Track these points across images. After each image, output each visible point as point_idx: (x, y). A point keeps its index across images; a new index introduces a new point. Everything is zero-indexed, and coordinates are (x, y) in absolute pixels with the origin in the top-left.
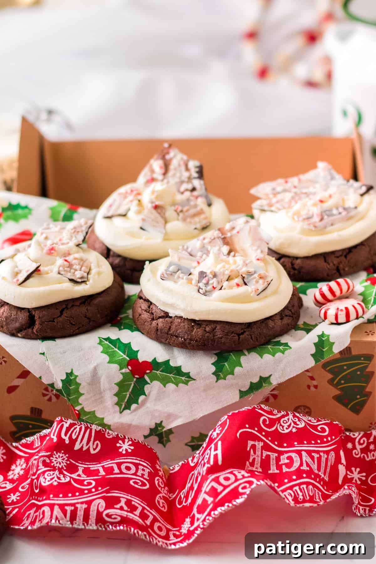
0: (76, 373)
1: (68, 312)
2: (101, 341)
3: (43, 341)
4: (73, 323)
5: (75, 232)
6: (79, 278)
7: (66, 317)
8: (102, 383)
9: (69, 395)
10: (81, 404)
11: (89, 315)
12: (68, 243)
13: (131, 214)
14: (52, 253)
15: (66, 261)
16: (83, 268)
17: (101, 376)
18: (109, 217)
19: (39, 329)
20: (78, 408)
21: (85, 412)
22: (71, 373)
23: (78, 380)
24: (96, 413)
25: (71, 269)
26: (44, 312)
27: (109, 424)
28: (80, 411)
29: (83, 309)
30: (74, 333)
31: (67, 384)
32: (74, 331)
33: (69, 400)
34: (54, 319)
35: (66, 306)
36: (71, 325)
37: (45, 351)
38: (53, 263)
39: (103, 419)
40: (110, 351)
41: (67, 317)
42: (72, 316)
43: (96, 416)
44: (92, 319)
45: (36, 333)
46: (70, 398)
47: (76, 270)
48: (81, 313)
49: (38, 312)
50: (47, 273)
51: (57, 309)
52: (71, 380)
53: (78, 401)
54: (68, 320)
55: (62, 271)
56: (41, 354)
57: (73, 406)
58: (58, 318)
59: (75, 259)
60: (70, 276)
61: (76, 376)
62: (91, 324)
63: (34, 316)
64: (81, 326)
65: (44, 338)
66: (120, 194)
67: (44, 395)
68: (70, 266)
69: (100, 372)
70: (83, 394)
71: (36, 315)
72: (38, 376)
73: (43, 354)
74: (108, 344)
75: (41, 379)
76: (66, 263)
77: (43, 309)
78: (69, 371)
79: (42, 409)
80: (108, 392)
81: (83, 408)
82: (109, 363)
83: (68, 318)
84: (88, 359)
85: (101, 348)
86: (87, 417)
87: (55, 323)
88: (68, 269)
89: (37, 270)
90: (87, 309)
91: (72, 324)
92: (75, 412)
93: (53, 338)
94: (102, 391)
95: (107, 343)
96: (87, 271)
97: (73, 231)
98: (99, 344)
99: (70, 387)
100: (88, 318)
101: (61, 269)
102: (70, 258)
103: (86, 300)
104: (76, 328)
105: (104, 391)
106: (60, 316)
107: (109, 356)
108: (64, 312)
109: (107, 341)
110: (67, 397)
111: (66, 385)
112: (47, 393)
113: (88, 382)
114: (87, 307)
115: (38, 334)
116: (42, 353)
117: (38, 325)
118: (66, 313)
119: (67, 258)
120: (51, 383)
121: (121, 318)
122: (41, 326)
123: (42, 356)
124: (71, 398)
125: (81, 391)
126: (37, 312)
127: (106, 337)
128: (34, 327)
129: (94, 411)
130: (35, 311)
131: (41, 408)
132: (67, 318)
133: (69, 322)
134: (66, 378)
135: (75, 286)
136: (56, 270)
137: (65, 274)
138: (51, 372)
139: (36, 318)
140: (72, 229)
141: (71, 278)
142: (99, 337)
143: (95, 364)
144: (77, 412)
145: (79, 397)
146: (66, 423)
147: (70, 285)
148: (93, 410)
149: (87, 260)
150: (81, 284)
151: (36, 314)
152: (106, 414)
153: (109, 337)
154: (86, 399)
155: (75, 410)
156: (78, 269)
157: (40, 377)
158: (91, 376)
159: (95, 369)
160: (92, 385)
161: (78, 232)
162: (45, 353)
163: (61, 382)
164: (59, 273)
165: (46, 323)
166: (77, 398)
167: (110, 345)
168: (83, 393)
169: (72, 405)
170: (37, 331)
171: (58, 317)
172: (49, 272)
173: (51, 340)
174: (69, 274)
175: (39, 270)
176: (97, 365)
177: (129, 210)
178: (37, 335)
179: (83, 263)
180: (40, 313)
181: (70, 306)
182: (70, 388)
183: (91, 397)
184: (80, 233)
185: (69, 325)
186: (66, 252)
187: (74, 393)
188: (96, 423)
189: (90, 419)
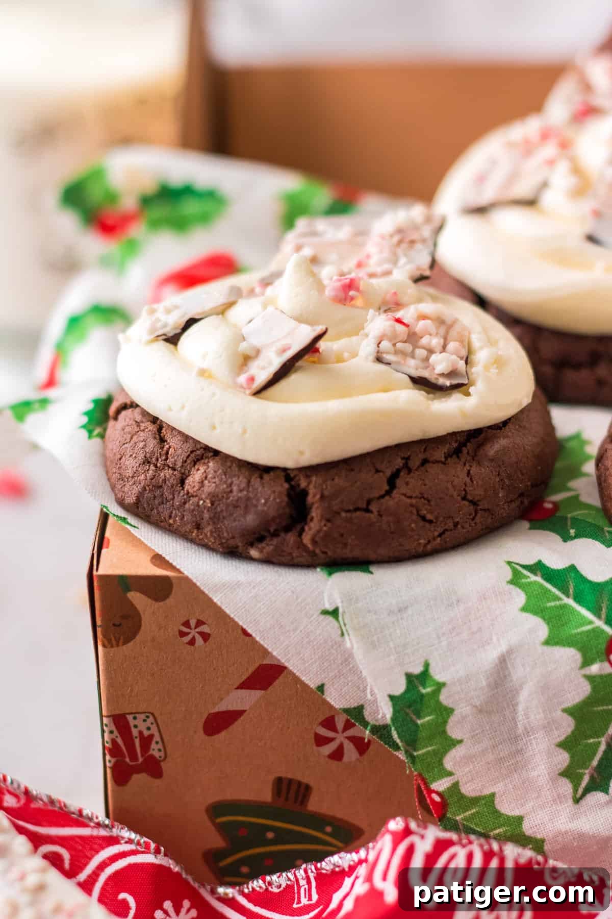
0: (438, 675)
1: (412, 481)
2: (516, 573)
3: (330, 574)
4: (429, 517)
5: (400, 242)
6: (442, 375)
7: (405, 495)
8: (521, 708)
9: (412, 743)
10: (450, 774)
11: (476, 492)
12: (388, 273)
13: (550, 199)
14: (352, 299)
15: (399, 321)
16: (452, 346)
17: (521, 686)
18: (481, 211)
19: (321, 534)
20: (441, 785)
21: (462, 797)
22: (424, 676)
23: (443, 698)
24: (497, 801)
25: (415, 346)
26: (336, 480)
27: (539, 836)
28: (446, 796)
29: (457, 473)
30: (429, 547)
31: (407, 710)
32: (429, 542)
33: (413, 759)
34: (369, 502)
35: (404, 461)
36: (421, 523)
37: (340, 605)
38: (357, 329)
39: (520, 819)
40: (549, 605)
41: (411, 497)
42: (426, 496)
43: (497, 811)
44: (484, 505)
45: (310, 546)
46: (415, 754)
47: (431, 351)
48: (454, 487)
49: (320, 481)
50: (340, 360)
51: (377, 471)
52: (422, 696)
53: (441, 763)
54: (412, 505)
55: (388, 353)
56: (325, 612)
57: (423, 780)
58: (382, 501)
59: (423, 317)
60: (414, 367)
61: (440, 686)
62: (478, 520)
63: (304, 493)
64: (450, 525)
65: (334, 565)
66: (511, 145)
67: (321, 741)
68: (413, 338)
69: (518, 672)
70: (461, 742)
71: (312, 491)
72: (313, 684)
73: (335, 613)
74: (541, 586)
75: (323, 692)
76: (399, 327)
77: (334, 471)
78: (417, 670)
79: (312, 784)
80: (540, 734)
81: (456, 786)
82: (547, 643)
83: (414, 501)
84: (480, 629)
85: (520, 598)
86: (467, 814)
87: (372, 515)
88: (408, 347)
89: (311, 349)
90: (469, 473)
91: (423, 518)
92: (432, 800)
93: (361, 564)
94: (520, 730)
95: (539, 579)
96: (464, 353)
97: (396, 239)
98: (511, 582)
99: (419, 717)
100: (474, 503)
101: (385, 345)
102: (407, 314)
103: (463, 445)
104: (436, 534)
105: (527, 732)
106: (388, 493)
107: (548, 621)
108: (399, 482)
109: (536, 574)
110: (406, 752)
111: (407, 714)
112: (330, 734)
113: (478, 703)
114: (467, 467)
115: (318, 551)
116: (331, 608)
117: (321, 521)
118: (407, 484)
119: (399, 315)
120: (353, 704)
121: (556, 505)
122: (329, 524)
123: (330, 618)
124: (420, 752)
125: (454, 731)
126: (314, 479)
127: (531, 562)
128: (306, 528)
129: (493, 795)
130: (307, 477)
131: (305, 780)
132: (409, 501)
133: (415, 511)
134: (407, 691)
135: (433, 399)
136: (367, 348)
137: (398, 363)
138: (355, 671)
139: (310, 499)
140: (391, 236)
141: (416, 373)
142: (509, 563)
143: (503, 648)
144: (437, 798)
145: (445, 752)
146: (422, 837)
147: (416, 396)
148: (487, 792)
149: (455, 321)
150: (450, 394)
151: (311, 486)
152: (529, 806)
153: (540, 561)
154: (469, 759)
155: (431, 791)
156: (439, 348)
157: (321, 688)
158: (489, 685)
159: (503, 661)
160: (489, 713)
161: (412, 242)
162: (341, 610)
163: (390, 703)
164: (379, 360)
165: (343, 514)
166: (439, 756)
167: (549, 586)
168: (459, 738)
169: (420, 775)
170: (314, 542)
171: (382, 497)
172: (346, 355)
173: (355, 570)
174: (412, 362)
175: (317, 350)
176: (510, 652)
177: (545, 185)
178: (314, 552)
179: (447, 332)
180: (325, 482)
181: (415, 463)
182: (419, 722)
183: (484, 752)
184: (419, 246)
185: (415, 522)
186: (388, 297)
187: (430, 739)
188: (497, 831)
189: (477, 820)
